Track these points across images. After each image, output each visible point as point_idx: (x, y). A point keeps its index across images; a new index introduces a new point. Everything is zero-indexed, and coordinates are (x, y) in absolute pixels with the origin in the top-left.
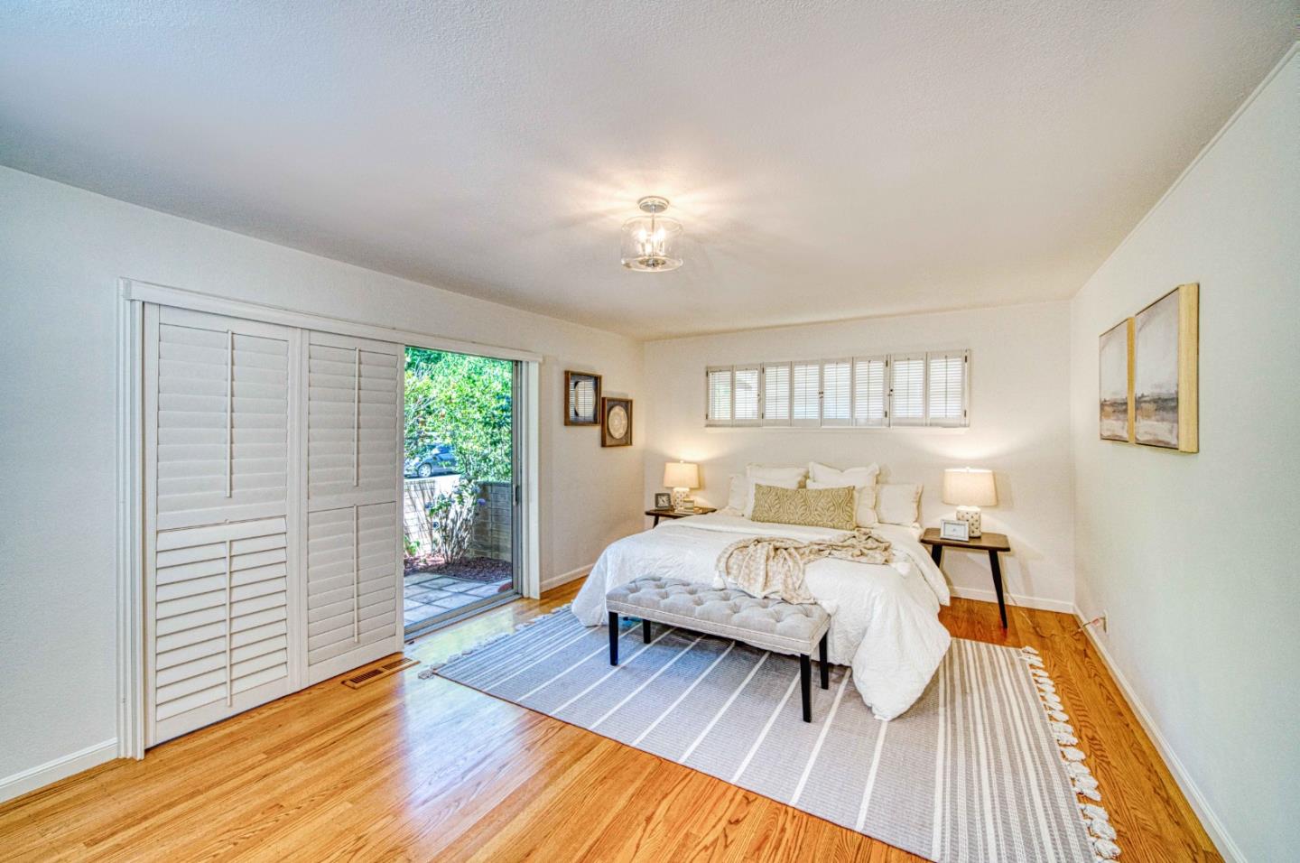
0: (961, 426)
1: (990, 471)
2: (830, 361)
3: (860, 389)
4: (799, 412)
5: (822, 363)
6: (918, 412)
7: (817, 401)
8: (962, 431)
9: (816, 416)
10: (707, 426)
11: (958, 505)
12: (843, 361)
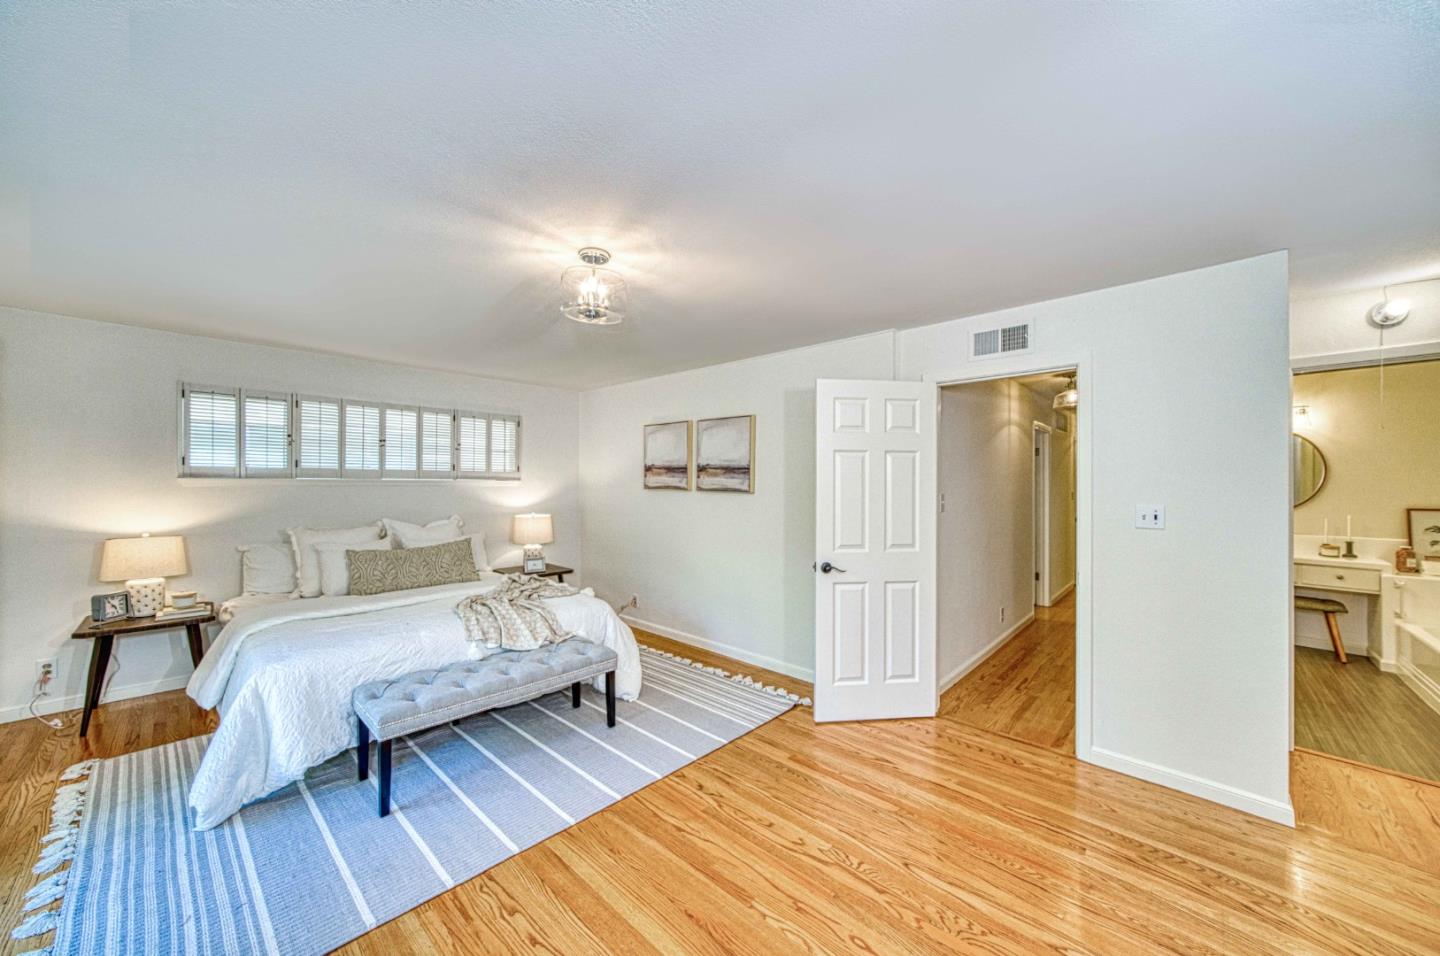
0: (514, 479)
1: (548, 516)
2: (393, 407)
3: (427, 441)
4: (353, 462)
5: (383, 408)
6: (481, 466)
7: (377, 448)
8: (515, 483)
9: (375, 467)
10: (184, 475)
11: (524, 544)
12: (408, 408)
